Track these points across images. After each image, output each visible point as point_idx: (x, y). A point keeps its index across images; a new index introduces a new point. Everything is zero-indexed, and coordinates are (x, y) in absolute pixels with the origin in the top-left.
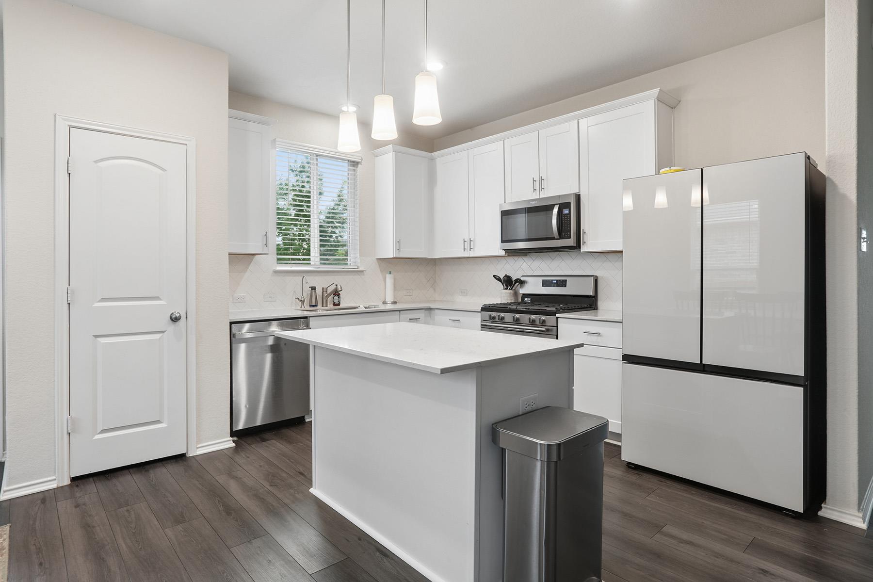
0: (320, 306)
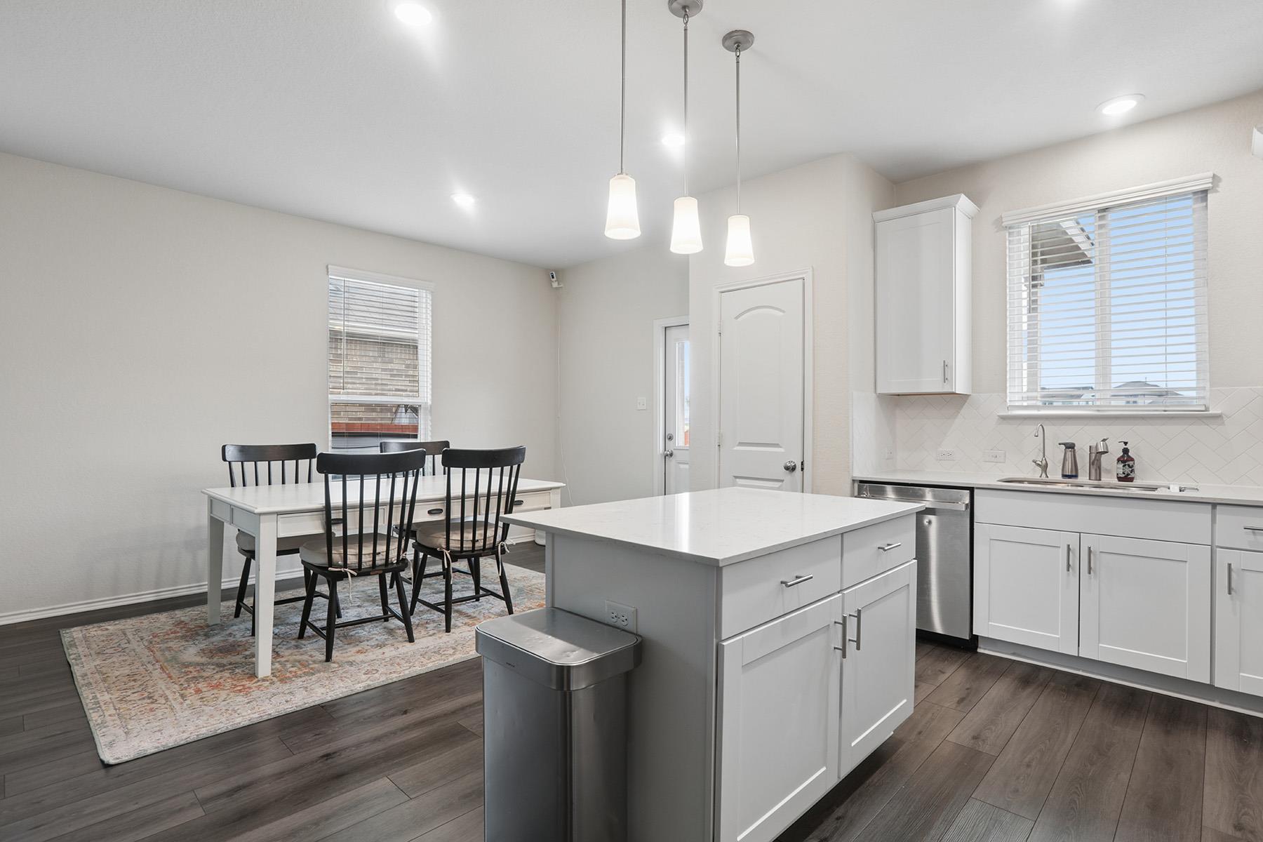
0: (1083, 478)
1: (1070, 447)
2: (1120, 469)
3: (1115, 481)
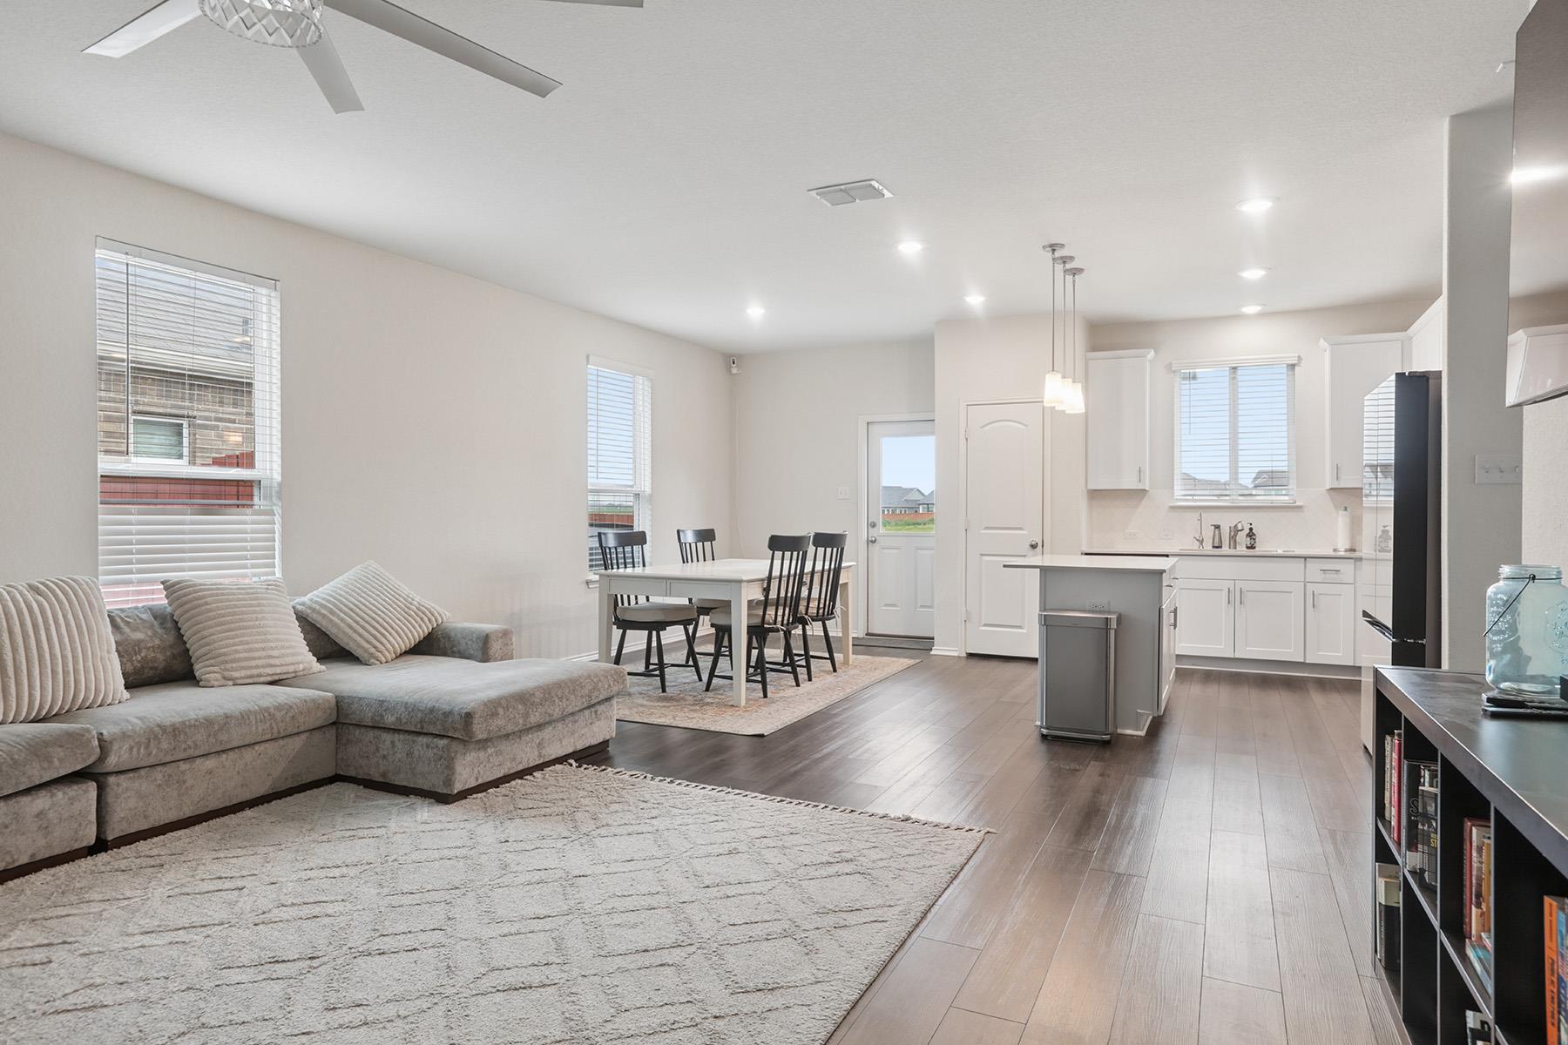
0: (1226, 546)
1: (1217, 527)
2: (1248, 541)
3: (1245, 549)
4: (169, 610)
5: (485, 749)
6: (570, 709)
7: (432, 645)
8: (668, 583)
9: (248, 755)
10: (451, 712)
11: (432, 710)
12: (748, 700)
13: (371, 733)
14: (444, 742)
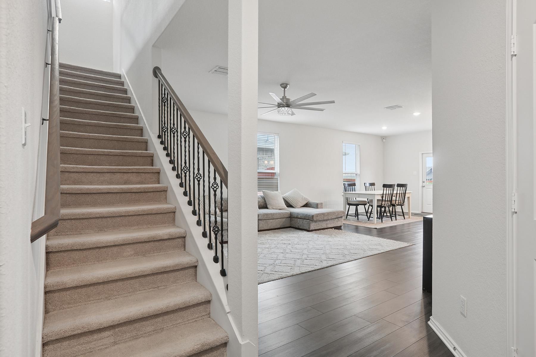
4: (263, 196)
5: (316, 223)
6: (333, 218)
7: (307, 205)
8: (359, 195)
9: (277, 220)
10: (310, 215)
11: (307, 215)
12: (376, 223)
13: (296, 219)
14: (309, 220)
